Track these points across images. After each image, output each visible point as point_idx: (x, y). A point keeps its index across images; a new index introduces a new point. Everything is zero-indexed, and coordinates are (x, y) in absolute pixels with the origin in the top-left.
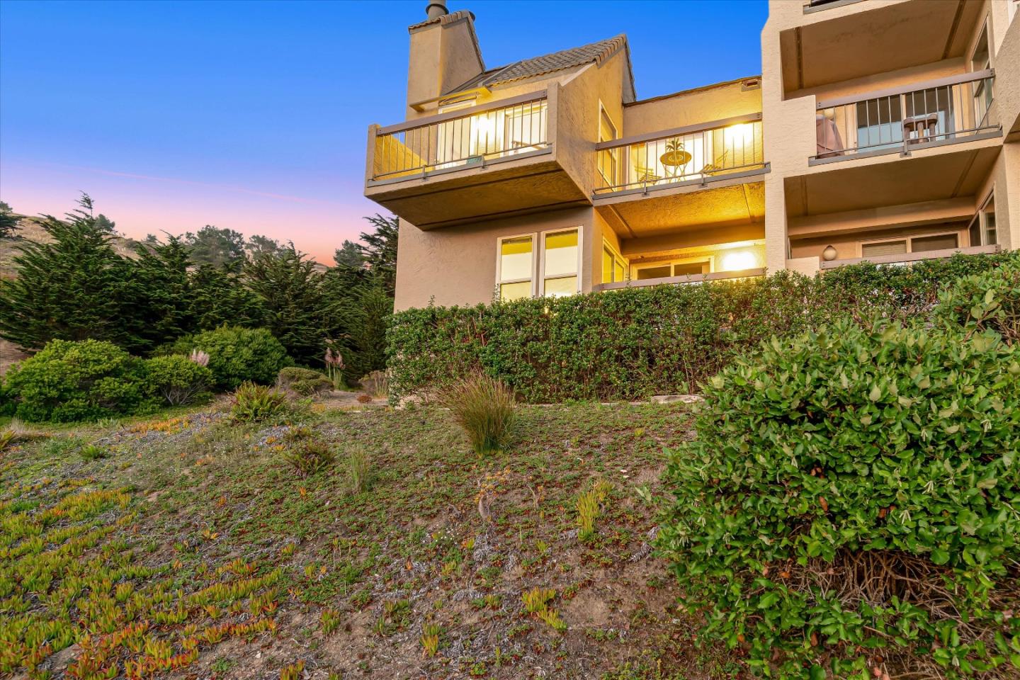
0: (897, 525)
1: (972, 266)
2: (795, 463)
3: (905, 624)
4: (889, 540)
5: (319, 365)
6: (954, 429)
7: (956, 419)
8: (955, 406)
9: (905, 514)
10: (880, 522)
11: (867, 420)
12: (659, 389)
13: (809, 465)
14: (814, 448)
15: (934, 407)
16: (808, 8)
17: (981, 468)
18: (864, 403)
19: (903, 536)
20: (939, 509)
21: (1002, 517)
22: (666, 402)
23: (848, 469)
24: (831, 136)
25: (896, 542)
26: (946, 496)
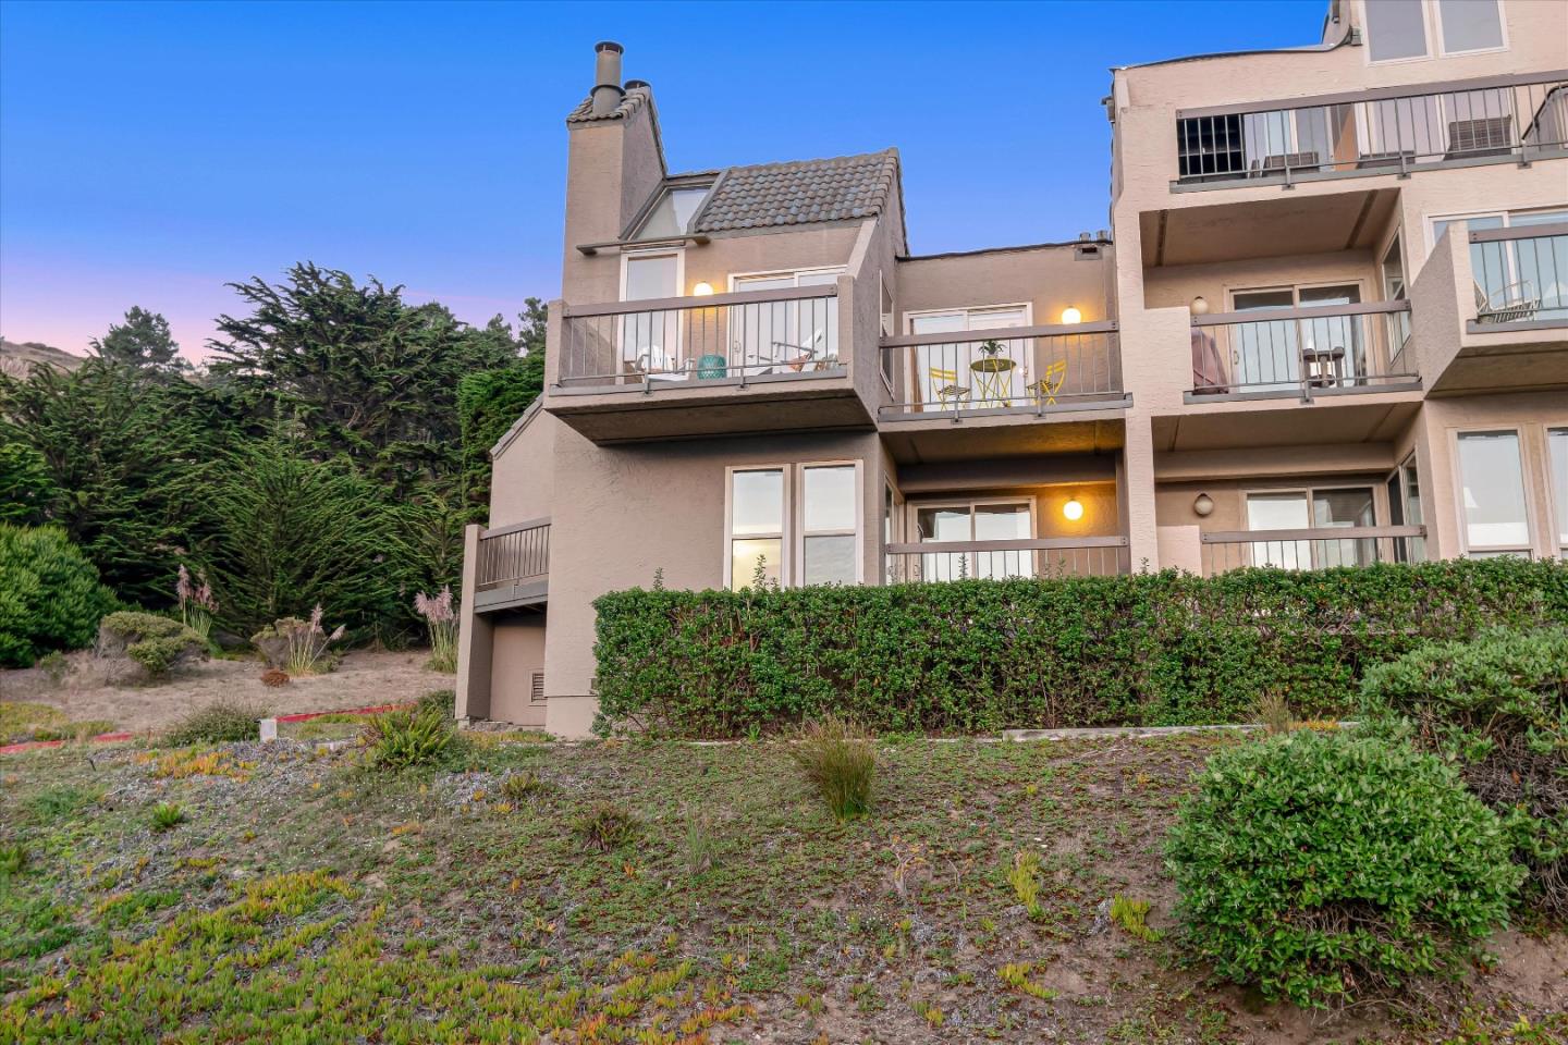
0: (1358, 882)
1: (1392, 578)
2: (1292, 843)
3: (1364, 944)
4: (1353, 892)
5: (162, 602)
6: (1386, 821)
7: (1388, 814)
8: (1386, 805)
9: (1362, 876)
10: (1347, 881)
11: (1336, 815)
12: (1009, 721)
13: (1301, 844)
14: (1304, 833)
15: (1375, 807)
16: (1176, 185)
17: (1403, 846)
18: (1333, 803)
19: (1361, 888)
20: (1380, 872)
21: (1415, 876)
22: (1024, 740)
23: (1325, 847)
24: (1211, 363)
25: (1357, 893)
26: (1384, 864)
